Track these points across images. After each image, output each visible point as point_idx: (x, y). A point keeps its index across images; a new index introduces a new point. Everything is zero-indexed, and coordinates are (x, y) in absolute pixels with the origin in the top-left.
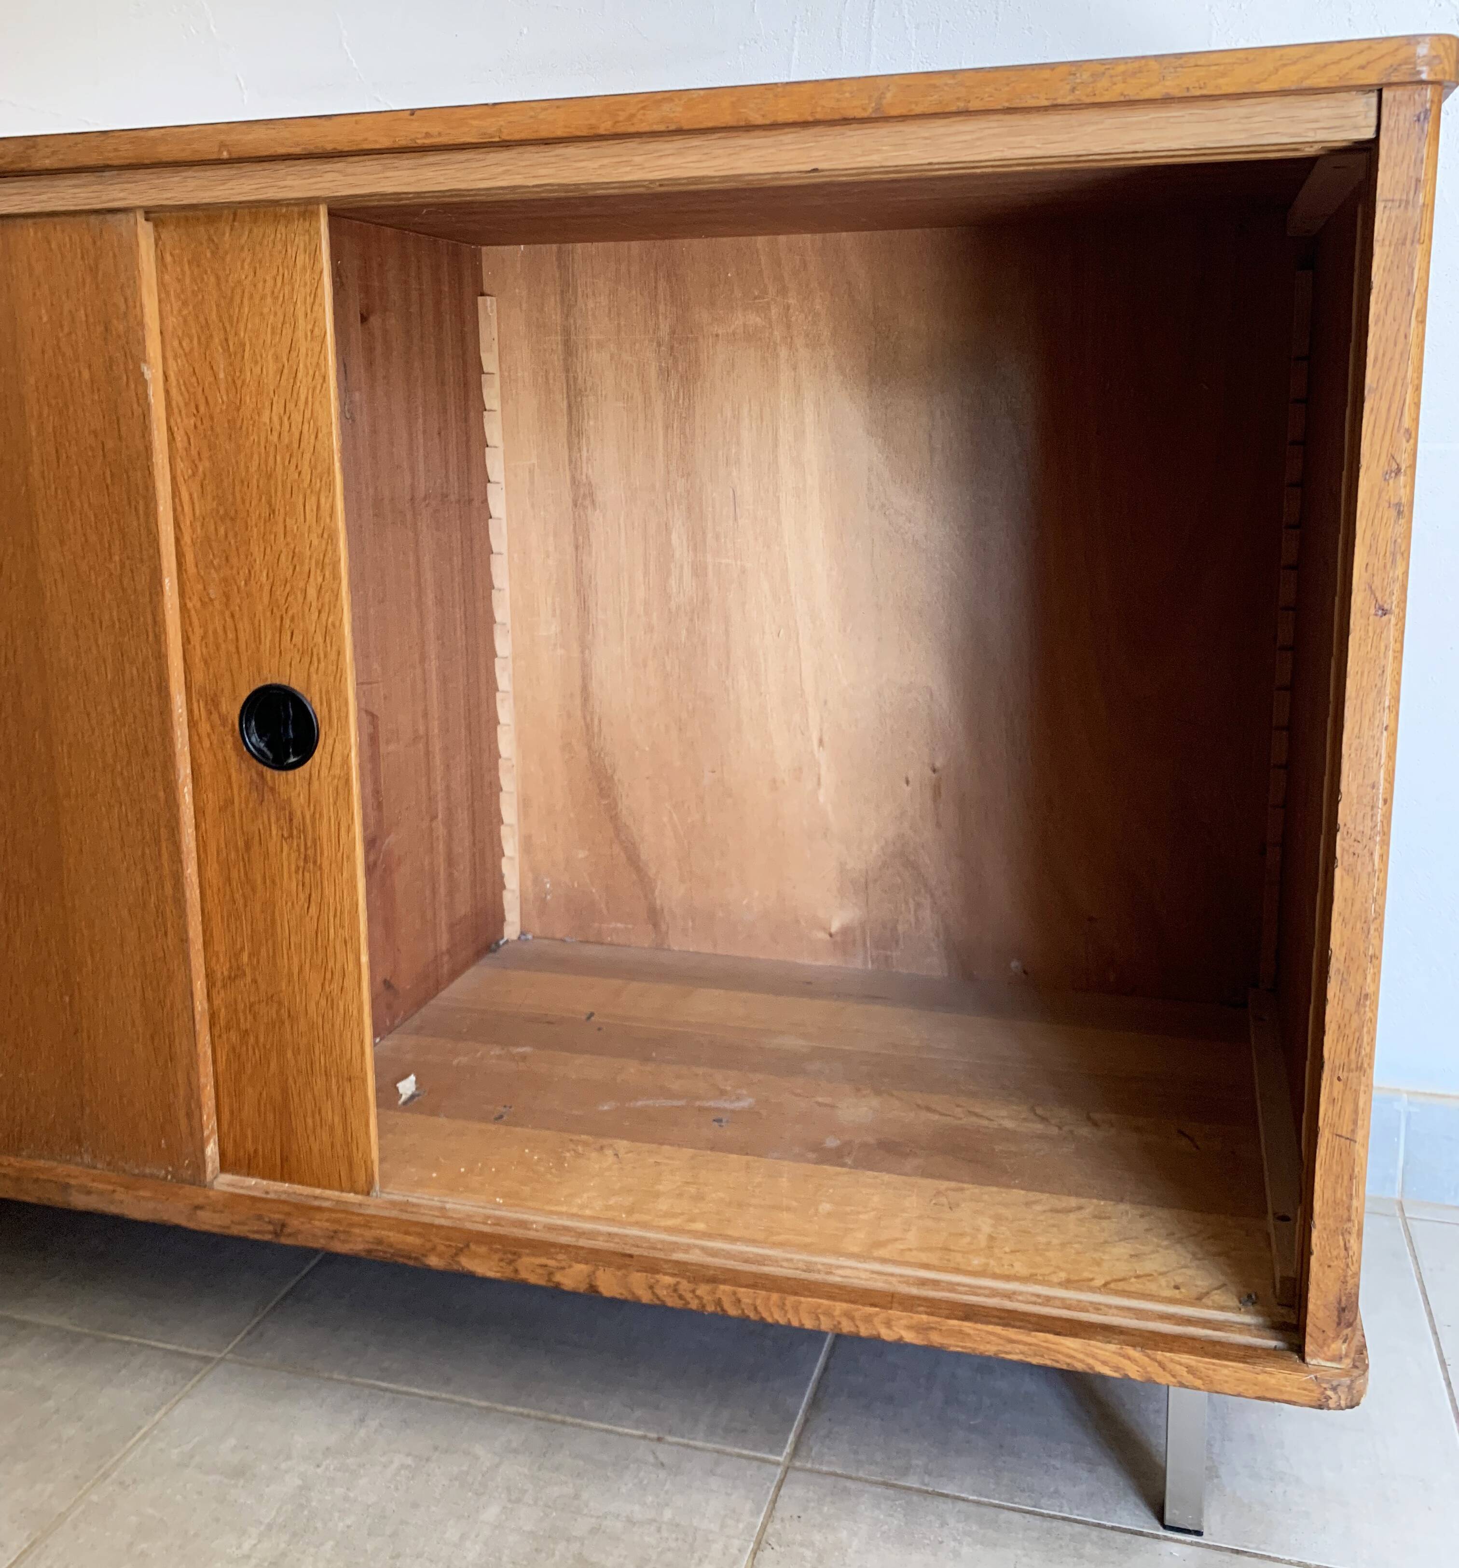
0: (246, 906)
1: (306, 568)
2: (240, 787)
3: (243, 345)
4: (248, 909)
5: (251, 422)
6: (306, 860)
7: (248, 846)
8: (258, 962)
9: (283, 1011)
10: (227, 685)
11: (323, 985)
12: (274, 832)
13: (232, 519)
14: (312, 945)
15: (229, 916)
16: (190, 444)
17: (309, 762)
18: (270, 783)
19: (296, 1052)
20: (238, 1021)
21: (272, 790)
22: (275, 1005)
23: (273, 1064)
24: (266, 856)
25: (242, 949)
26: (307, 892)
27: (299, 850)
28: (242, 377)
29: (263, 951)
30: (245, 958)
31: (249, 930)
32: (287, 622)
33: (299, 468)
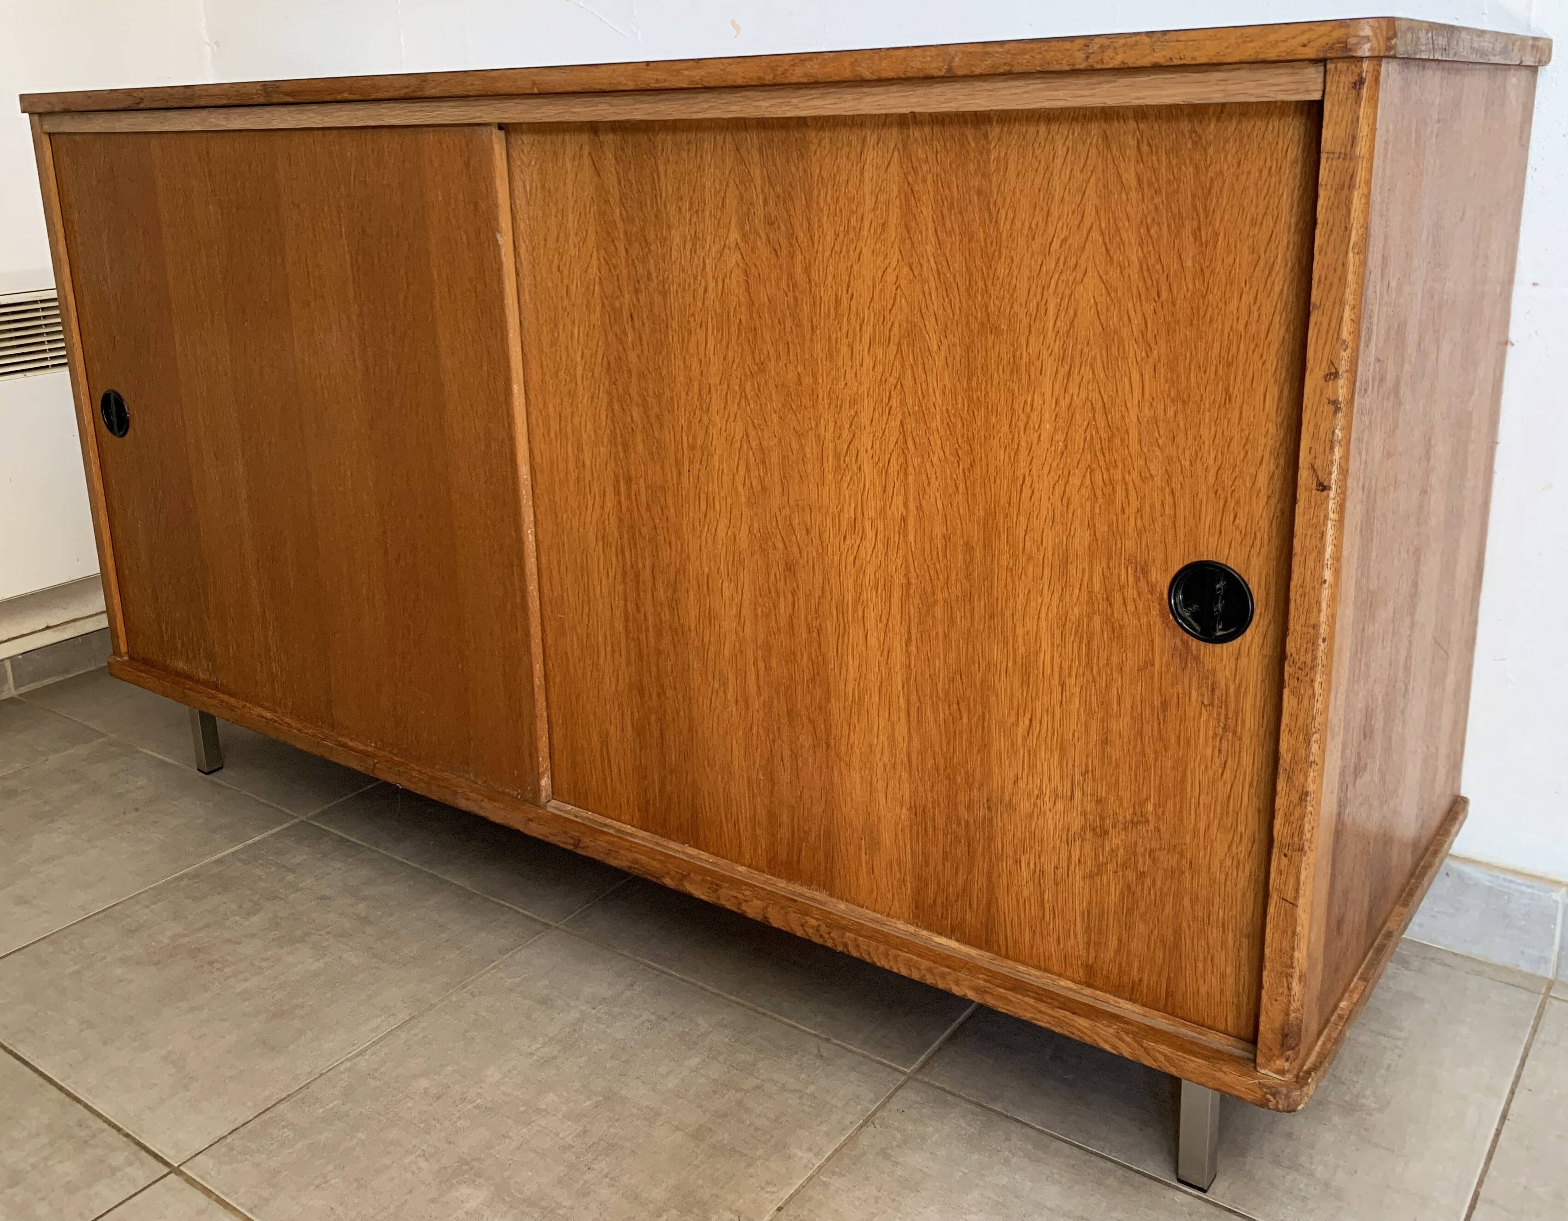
0: (1156, 760)
1: (1259, 455)
2: (1163, 652)
3: (1217, 235)
4: (1159, 764)
5: (1216, 311)
6: (1225, 729)
7: (1165, 705)
8: (1163, 813)
9: (1184, 862)
10: (1160, 556)
11: (1230, 847)
12: (1194, 698)
13: (1184, 402)
14: (1222, 808)
15: (1137, 767)
16: (1147, 327)
17: (1239, 639)
18: (1195, 652)
19: (1194, 900)
20: (1136, 862)
21: (1196, 658)
22: (1177, 856)
23: (1168, 909)
24: (1183, 719)
25: (1148, 799)
26: (1223, 759)
27: (1219, 719)
28: (1212, 267)
29: (1170, 805)
30: (1150, 807)
31: (1157, 782)
32: (1231, 504)
33: (1264, 357)
